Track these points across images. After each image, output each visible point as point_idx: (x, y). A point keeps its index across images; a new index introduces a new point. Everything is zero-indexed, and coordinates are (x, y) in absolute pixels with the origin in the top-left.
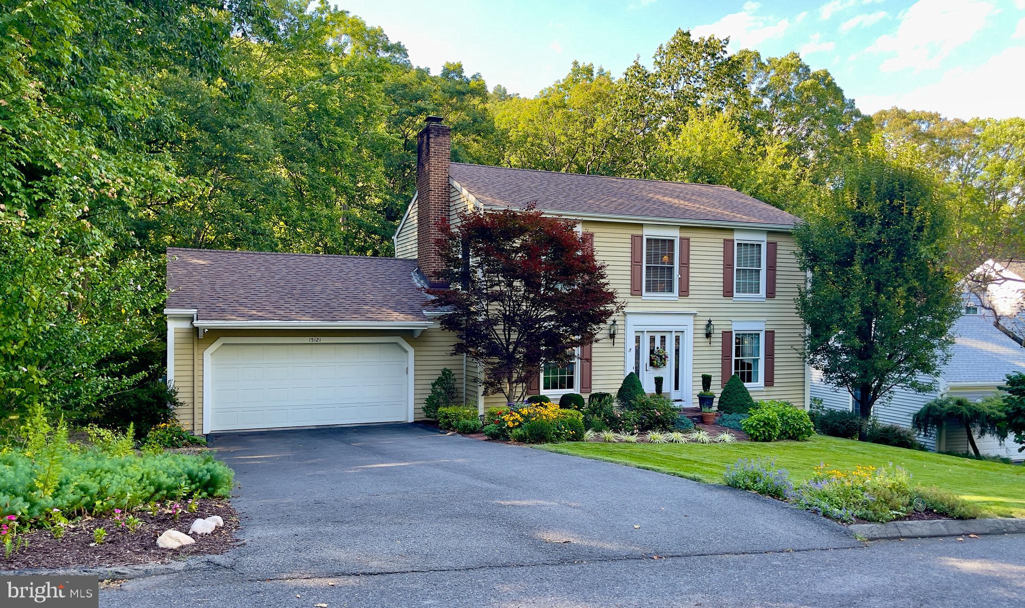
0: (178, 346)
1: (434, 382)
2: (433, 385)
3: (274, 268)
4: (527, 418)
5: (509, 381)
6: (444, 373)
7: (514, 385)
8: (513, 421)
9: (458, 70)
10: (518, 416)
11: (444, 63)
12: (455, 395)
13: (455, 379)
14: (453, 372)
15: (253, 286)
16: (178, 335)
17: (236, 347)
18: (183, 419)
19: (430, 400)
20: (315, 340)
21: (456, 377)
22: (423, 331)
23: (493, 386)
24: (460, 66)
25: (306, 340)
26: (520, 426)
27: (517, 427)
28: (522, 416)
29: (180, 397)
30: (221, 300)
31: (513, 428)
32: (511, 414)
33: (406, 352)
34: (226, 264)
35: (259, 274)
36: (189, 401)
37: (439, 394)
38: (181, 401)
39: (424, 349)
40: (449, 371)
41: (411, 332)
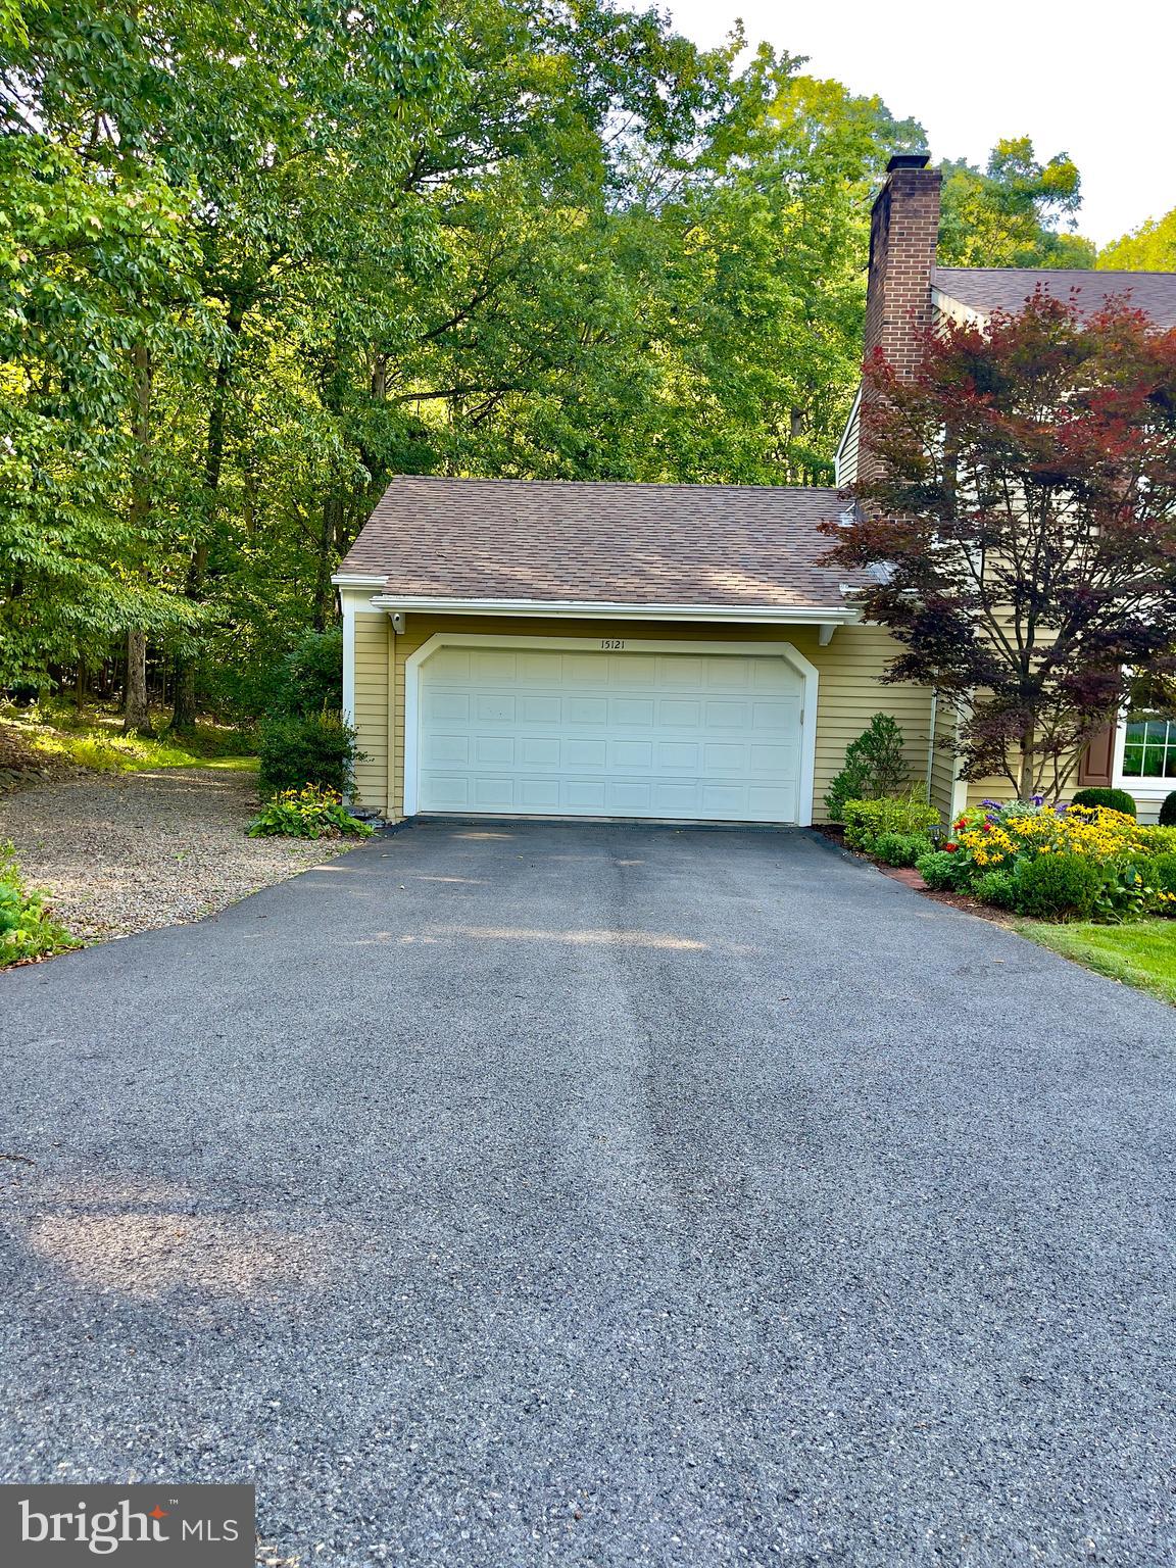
0: (363, 648)
1: (852, 742)
2: (851, 751)
3: (567, 507)
4: (1030, 844)
5: (1027, 750)
6: (876, 727)
7: (1037, 759)
8: (990, 850)
9: (1022, 151)
10: (1003, 838)
11: (995, 144)
12: (904, 775)
13: (901, 741)
14: (898, 725)
15: (513, 538)
16: (363, 627)
17: (467, 654)
18: (367, 784)
19: (840, 783)
20: (612, 644)
21: (904, 734)
22: (838, 630)
23: (985, 761)
24: (1027, 143)
25: (596, 644)
26: (1007, 863)
27: (997, 866)
28: (1016, 837)
29: (363, 743)
30: (441, 561)
31: (986, 868)
32: (986, 829)
33: (803, 676)
34: (483, 501)
35: (534, 518)
36: (380, 751)
37: (864, 771)
38: (362, 750)
39: (840, 670)
40: (891, 721)
41: (815, 630)
